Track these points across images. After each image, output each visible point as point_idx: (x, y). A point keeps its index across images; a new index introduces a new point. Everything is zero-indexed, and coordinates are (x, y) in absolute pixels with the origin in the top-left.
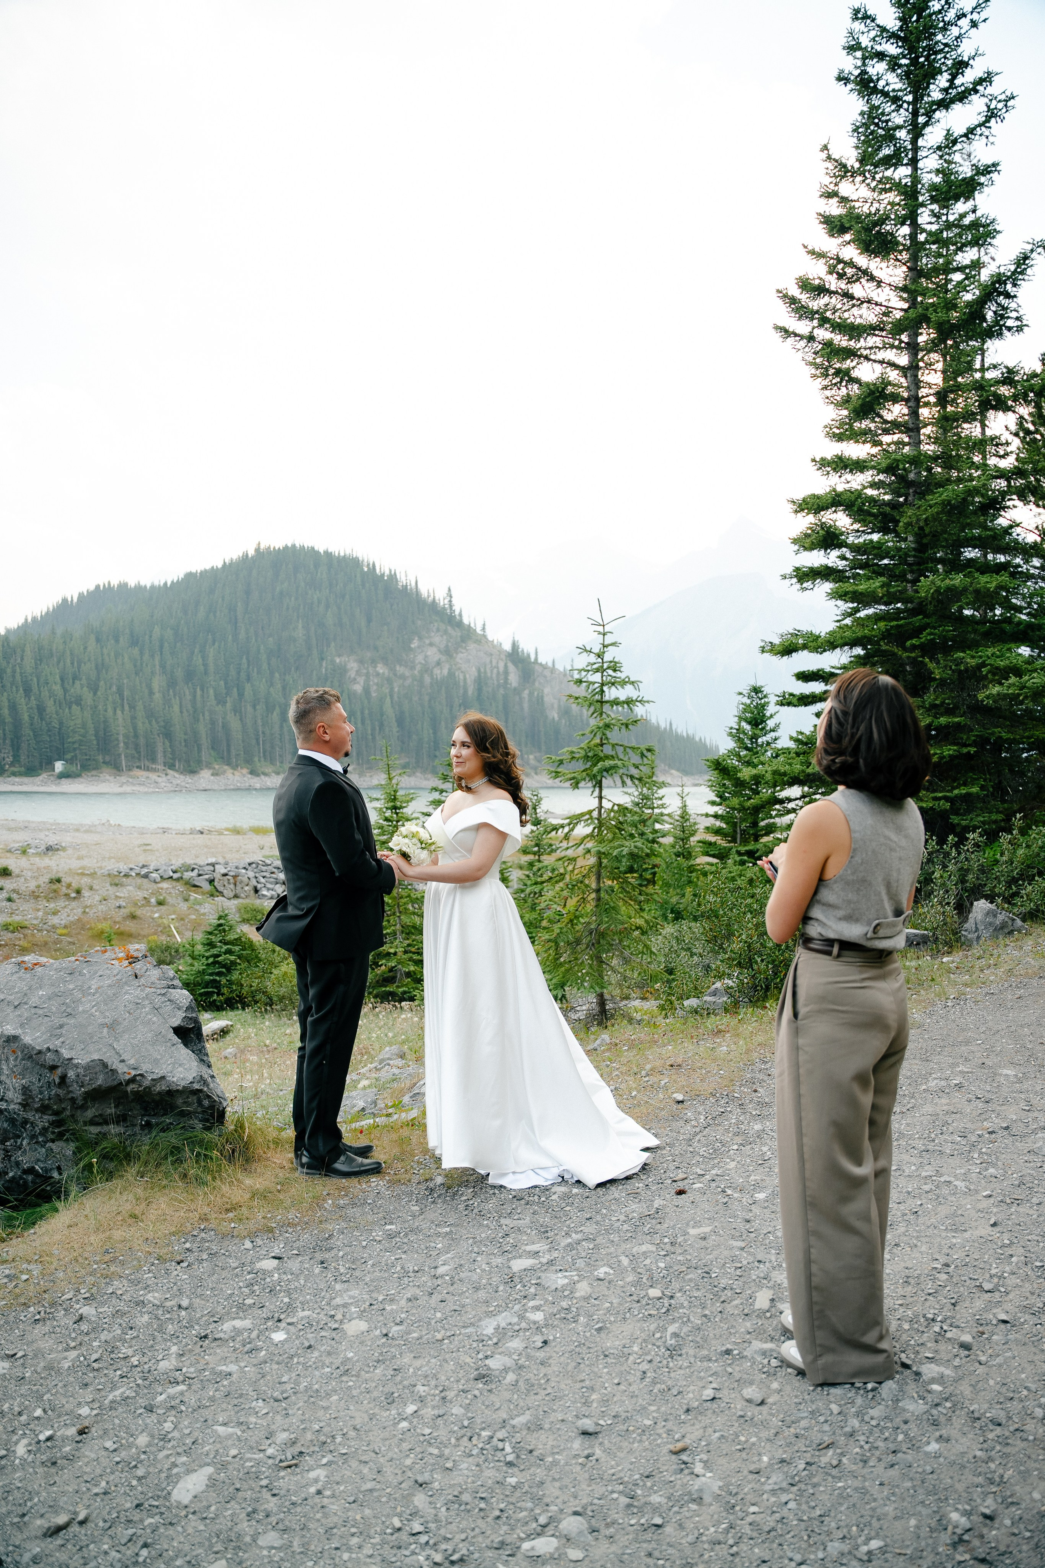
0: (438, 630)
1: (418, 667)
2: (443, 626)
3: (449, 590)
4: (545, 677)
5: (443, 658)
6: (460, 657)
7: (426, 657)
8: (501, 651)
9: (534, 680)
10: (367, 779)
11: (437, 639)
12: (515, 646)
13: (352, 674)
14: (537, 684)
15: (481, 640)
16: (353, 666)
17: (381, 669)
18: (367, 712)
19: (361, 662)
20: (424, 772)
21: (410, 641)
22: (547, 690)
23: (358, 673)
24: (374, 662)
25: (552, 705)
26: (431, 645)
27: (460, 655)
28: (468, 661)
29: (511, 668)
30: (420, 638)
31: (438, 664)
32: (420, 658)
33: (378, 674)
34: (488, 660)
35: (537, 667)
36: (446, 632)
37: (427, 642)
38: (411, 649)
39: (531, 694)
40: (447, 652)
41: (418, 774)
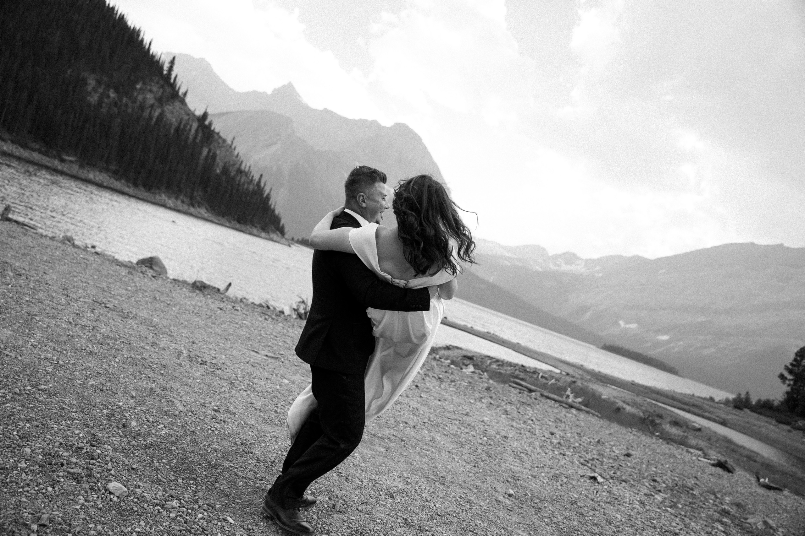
0: (158, 83)
1: (138, 103)
2: (162, 82)
3: (174, 58)
4: (219, 143)
5: (157, 104)
6: (168, 108)
7: (144, 98)
8: (194, 116)
9: (211, 142)
10: (85, 172)
11: (155, 89)
12: (205, 115)
13: (90, 88)
14: (212, 146)
15: (182, 101)
16: (92, 83)
17: (112, 94)
18: (98, 121)
19: (99, 82)
20: (128, 181)
21: (136, 82)
22: (218, 152)
23: (94, 89)
24: (108, 87)
25: (218, 164)
26: (151, 91)
27: (168, 107)
28: (172, 113)
29: (200, 130)
30: (144, 83)
31: (152, 106)
32: (140, 97)
33: (109, 97)
34: (186, 117)
35: (215, 135)
36: (162, 86)
37: (149, 88)
38: (136, 88)
39: (209, 152)
40: (160, 100)
41: (123, 181)
